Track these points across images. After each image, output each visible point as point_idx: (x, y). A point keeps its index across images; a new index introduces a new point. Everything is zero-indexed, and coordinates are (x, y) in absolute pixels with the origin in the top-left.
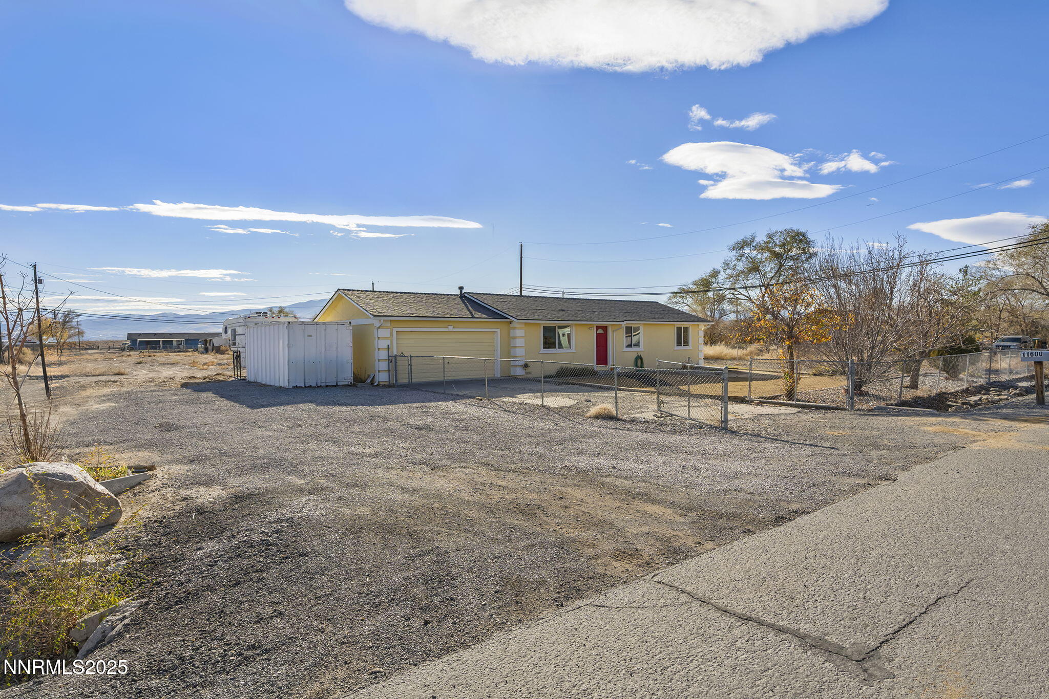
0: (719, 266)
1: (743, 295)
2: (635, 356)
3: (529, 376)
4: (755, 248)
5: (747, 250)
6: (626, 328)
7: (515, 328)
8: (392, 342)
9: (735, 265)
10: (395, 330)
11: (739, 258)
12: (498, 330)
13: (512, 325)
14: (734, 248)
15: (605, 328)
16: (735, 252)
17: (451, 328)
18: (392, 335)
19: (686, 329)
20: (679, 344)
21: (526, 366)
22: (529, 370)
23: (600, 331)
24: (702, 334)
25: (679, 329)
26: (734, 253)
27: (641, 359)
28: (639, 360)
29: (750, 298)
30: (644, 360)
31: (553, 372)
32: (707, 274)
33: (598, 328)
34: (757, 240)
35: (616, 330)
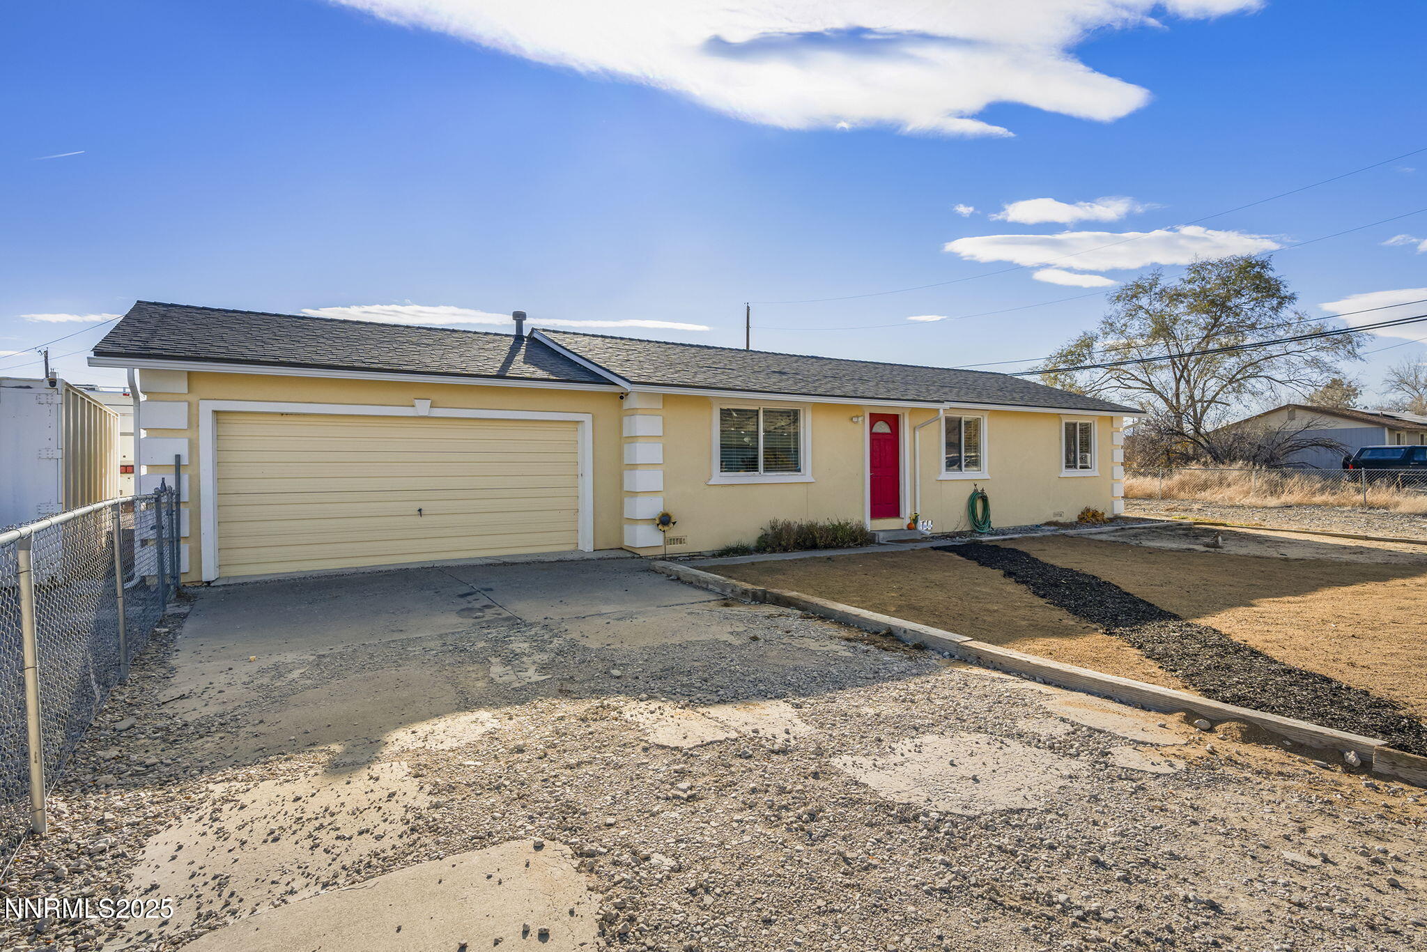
0: (1094, 328)
1: (1140, 380)
2: (969, 491)
3: (674, 549)
4: (1162, 294)
5: (1144, 301)
6: (948, 420)
7: (633, 412)
8: (193, 447)
9: (1125, 325)
10: (206, 408)
11: (1134, 313)
12: (587, 419)
13: (627, 404)
14: (1118, 298)
15: (894, 421)
16: (1121, 304)
17: (423, 408)
18: (193, 422)
19: (1086, 429)
20: (1071, 464)
21: (665, 520)
22: (673, 532)
23: (882, 428)
24: (1119, 440)
25: (1071, 428)
26: (1119, 306)
27: (985, 499)
28: (979, 499)
29: (1151, 385)
30: (990, 501)
31: (750, 539)
32: (1072, 343)
33: (875, 418)
34: (1163, 282)
35: (922, 426)
